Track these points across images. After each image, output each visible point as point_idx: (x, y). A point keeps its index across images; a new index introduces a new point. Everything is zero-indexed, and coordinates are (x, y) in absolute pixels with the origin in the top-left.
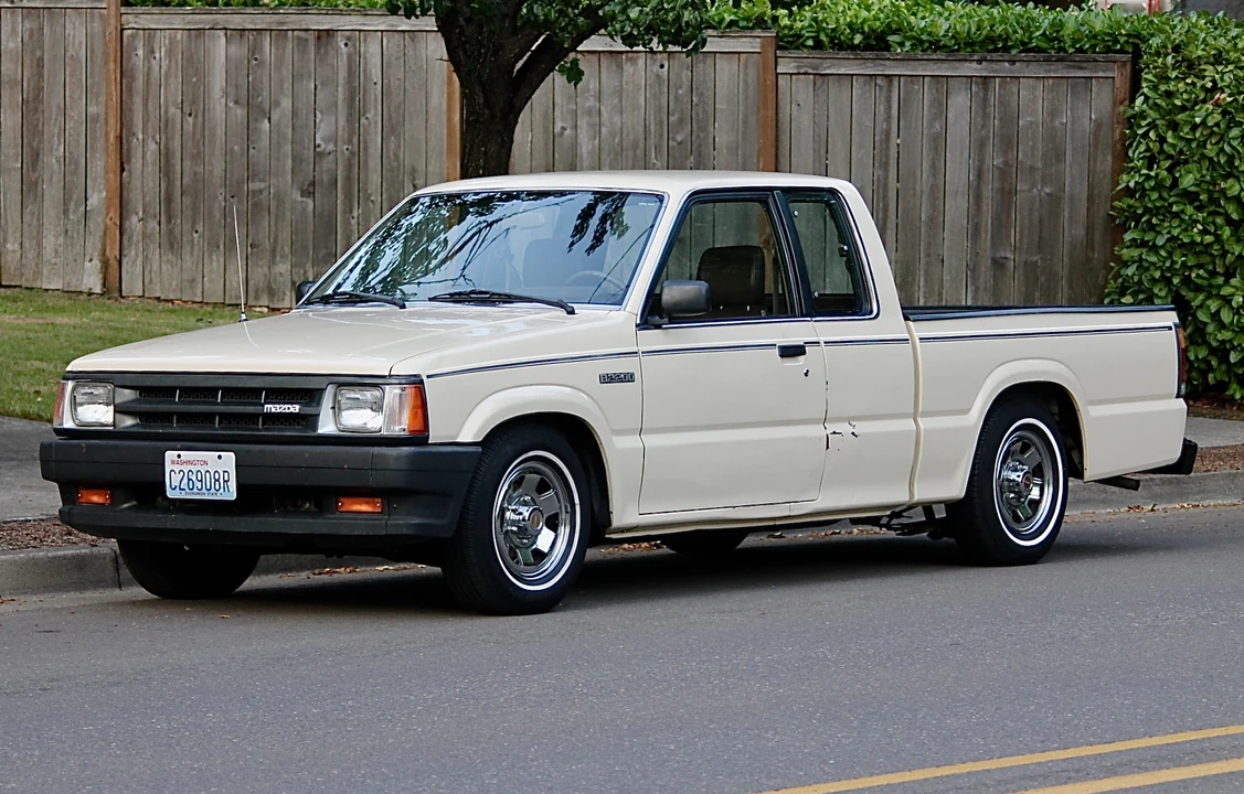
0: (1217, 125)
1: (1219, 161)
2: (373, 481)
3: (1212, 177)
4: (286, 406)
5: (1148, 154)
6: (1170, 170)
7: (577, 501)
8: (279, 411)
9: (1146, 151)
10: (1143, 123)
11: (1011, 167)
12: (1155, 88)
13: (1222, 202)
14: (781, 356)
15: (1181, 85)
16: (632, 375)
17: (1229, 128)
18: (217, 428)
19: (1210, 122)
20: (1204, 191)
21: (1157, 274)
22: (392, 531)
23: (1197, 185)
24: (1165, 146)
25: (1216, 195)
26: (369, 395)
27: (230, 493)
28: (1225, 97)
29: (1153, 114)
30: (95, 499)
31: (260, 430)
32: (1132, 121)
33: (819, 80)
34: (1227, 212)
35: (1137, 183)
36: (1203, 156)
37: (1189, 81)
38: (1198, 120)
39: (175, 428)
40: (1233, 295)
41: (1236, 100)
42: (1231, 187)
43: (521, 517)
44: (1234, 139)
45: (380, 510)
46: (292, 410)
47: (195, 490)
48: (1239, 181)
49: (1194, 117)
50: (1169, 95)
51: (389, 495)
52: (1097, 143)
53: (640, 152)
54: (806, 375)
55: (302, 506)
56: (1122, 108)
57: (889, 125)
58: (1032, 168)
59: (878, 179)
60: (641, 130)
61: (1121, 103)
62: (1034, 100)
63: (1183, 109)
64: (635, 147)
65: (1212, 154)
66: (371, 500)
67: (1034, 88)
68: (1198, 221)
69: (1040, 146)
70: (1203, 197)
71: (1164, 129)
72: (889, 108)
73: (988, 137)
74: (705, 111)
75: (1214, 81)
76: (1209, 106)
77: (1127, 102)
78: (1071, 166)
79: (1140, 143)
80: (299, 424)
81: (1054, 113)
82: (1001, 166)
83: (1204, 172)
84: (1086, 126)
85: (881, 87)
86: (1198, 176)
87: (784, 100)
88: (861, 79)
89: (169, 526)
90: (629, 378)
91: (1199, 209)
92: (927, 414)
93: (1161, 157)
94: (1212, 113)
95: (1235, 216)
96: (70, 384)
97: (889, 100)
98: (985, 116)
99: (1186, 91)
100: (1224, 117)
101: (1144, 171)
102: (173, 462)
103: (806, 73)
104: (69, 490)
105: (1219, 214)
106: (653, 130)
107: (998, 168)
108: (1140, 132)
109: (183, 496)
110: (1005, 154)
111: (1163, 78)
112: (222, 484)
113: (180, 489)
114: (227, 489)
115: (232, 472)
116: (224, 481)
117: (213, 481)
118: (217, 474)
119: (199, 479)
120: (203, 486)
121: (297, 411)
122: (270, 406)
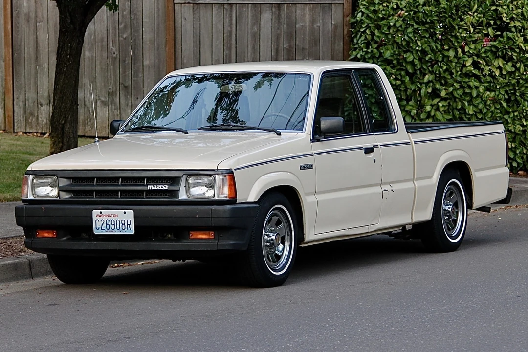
0: (401, 26)
1: (402, 44)
2: (212, 223)
3: (399, 52)
4: (161, 186)
5: (366, 41)
6: (377, 48)
7: (293, 229)
8: (156, 188)
9: (364, 40)
10: (364, 26)
11: (293, 48)
12: (367, 8)
13: (404, 64)
14: (365, 153)
15: (381, 7)
16: (312, 165)
17: (406, 28)
18: (119, 198)
19: (398, 25)
20: (395, 59)
21: (373, 100)
22: (220, 248)
23: (391, 56)
24: (375, 37)
25: (401, 61)
26: (206, 179)
27: (132, 231)
28: (403, 13)
29: (368, 21)
30: (46, 235)
31: (144, 199)
32: (356, 25)
33: (196, 6)
34: (407, 69)
35: (361, 55)
36: (395, 42)
37: (384, 5)
38: (391, 24)
39: (95, 198)
40: (411, 110)
41: (409, 14)
42: (409, 57)
43: (270, 238)
44: (409, 33)
45: (213, 238)
46: (164, 188)
47: (110, 230)
48: (412, 54)
49: (389, 23)
50: (375, 12)
51: (218, 230)
52: (335, 36)
53: (105, 43)
54: (375, 162)
55: (166, 236)
56: (348, 18)
57: (231, 28)
58: (303, 49)
59: (226, 55)
60: (105, 32)
61: (348, 16)
62: (304, 15)
63: (383, 19)
64: (102, 41)
65: (399, 41)
66: (208, 232)
67: (304, 9)
68: (392, 74)
69: (307, 37)
70: (395, 62)
71: (374, 28)
72: (231, 20)
73: (281, 33)
74: (137, 23)
75: (397, 5)
76: (396, 17)
77: (350, 15)
78: (322, 47)
79: (361, 36)
80: (166, 195)
81: (313, 22)
82: (288, 48)
83: (395, 50)
84: (330, 27)
85: (227, 9)
86: (392, 52)
87: (178, 17)
88: (217, 6)
89: (92, 248)
90: (310, 167)
91: (393, 68)
92: (418, 179)
93: (372, 43)
94: (398, 21)
95: (410, 71)
96: (31, 177)
97: (231, 16)
98: (279, 22)
99: (384, 10)
100: (404, 23)
101: (365, 50)
102: (97, 216)
103: (189, 3)
104: (30, 230)
105: (403, 70)
106: (111, 33)
107: (287, 49)
108: (362, 30)
109: (103, 233)
110: (290, 42)
111: (371, 4)
112: (126, 226)
113: (102, 229)
114: (129, 229)
115: (132, 220)
116: (128, 225)
117: (121, 225)
118: (123, 221)
119: (113, 224)
120: (116, 227)
121: (167, 188)
122: (151, 186)
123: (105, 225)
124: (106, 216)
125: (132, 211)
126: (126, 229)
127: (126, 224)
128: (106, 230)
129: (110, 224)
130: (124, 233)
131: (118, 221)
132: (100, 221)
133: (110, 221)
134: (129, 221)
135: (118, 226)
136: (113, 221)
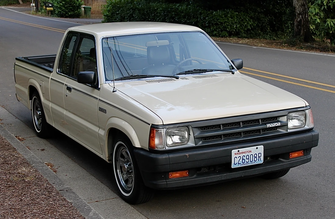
2: (313, 145)
4: (276, 124)
8: (273, 126)
45: (303, 155)
46: (278, 125)
109: (240, 166)
112: (258, 158)
113: (239, 164)
114: (260, 160)
115: (262, 153)
116: (259, 157)
117: (254, 158)
118: (256, 155)
119: (248, 158)
120: (249, 160)
121: (280, 125)
122: (269, 125)
123: (241, 160)
124: (242, 153)
125: (262, 146)
126: (257, 161)
127: (257, 157)
128: (242, 163)
129: (245, 158)
130: (256, 163)
131: (252, 156)
132: (238, 158)
133: (246, 156)
134: (260, 154)
135: (251, 159)
136: (248, 156)
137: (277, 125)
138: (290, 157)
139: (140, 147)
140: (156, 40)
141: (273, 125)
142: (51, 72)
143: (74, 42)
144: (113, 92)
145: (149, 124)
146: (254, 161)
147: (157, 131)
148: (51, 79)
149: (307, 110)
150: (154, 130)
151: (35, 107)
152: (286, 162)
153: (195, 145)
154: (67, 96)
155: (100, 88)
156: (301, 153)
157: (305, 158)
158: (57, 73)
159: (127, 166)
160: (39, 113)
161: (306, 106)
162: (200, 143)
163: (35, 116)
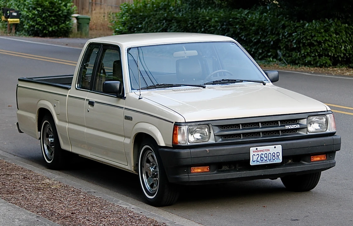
2: (333, 149)
30: (200, 170)
39: (242, 139)
47: (264, 161)
55: (288, 162)
89: (243, 176)
109: (258, 164)
112: (276, 157)
113: (257, 161)
114: (278, 159)
115: (281, 153)
116: (277, 156)
117: (272, 156)
118: (274, 154)
120: (268, 159)
121: (299, 127)
122: (287, 126)
123: (259, 158)
124: (260, 151)
125: (280, 146)
126: (276, 159)
127: (276, 156)
128: (260, 161)
129: (263, 156)
130: (274, 162)
131: (270, 154)
132: (256, 155)
133: (264, 155)
134: (278, 153)
135: (270, 158)
136: (266, 155)
137: (296, 127)
138: (312, 161)
139: (164, 145)
140: (184, 51)
141: (292, 127)
142: (68, 89)
143: (96, 54)
144: (139, 99)
145: (173, 123)
146: (272, 160)
147: (180, 128)
148: (69, 96)
149: (328, 115)
150: (177, 127)
151: (45, 135)
152: (308, 165)
153: (215, 142)
154: (88, 111)
155: (126, 97)
156: (323, 157)
157: (328, 162)
158: (76, 89)
159: (153, 169)
160: (51, 140)
161: (327, 111)
162: (220, 140)
163: (44, 145)
